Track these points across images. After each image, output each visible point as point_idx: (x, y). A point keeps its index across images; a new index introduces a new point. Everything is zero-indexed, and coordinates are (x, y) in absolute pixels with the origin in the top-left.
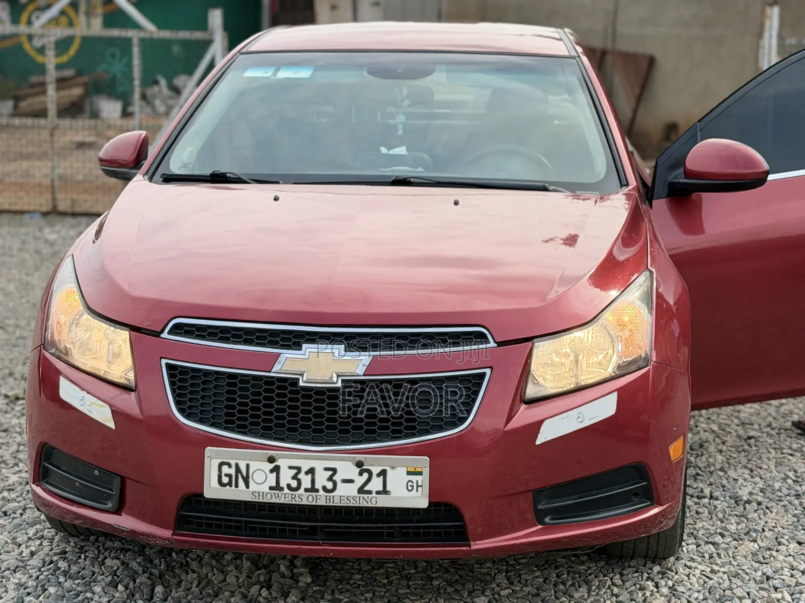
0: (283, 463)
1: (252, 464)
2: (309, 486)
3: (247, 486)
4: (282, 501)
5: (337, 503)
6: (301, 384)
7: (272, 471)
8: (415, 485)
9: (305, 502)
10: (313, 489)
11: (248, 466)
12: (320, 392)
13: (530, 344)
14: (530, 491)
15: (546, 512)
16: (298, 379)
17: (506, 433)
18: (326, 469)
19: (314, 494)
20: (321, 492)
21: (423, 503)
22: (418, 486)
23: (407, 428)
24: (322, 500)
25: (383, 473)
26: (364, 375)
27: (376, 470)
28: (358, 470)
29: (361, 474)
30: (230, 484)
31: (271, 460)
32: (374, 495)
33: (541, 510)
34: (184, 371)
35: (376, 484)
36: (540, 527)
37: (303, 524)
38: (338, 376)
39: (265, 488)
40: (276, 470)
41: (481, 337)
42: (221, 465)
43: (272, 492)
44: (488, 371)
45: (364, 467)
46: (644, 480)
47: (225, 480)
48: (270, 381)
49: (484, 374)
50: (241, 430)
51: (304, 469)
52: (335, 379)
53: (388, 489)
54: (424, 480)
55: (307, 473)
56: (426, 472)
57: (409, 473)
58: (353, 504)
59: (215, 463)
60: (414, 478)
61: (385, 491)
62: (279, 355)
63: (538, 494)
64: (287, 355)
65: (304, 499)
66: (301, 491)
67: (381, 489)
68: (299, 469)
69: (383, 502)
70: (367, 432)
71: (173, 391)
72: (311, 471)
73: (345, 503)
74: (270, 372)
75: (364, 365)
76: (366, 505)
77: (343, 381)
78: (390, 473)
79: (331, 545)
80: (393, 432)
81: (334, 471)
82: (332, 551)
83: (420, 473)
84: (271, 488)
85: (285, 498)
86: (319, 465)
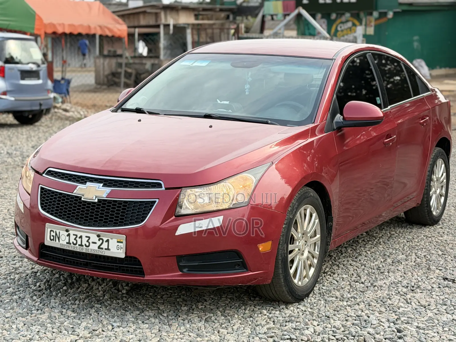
0: (71, 232)
1: (61, 232)
2: (80, 244)
3: (59, 242)
4: (70, 249)
5: (90, 252)
6: (82, 199)
7: (67, 236)
8: (120, 247)
9: (78, 250)
10: (81, 245)
11: (59, 232)
12: (89, 203)
13: (180, 190)
14: (174, 256)
15: (185, 267)
16: (81, 197)
17: (160, 229)
18: (86, 237)
19: (82, 247)
20: (84, 247)
21: (123, 256)
22: (121, 248)
23: (120, 222)
24: (84, 250)
25: (108, 241)
26: (106, 197)
27: (105, 239)
28: (98, 238)
29: (99, 240)
30: (53, 240)
31: (67, 231)
32: (104, 250)
33: (181, 265)
34: (46, 190)
35: (105, 245)
36: (181, 273)
37: (81, 260)
38: (96, 197)
39: (65, 243)
40: (69, 235)
41: (159, 185)
42: (51, 231)
43: (67, 244)
44: (157, 200)
45: (101, 237)
46: (241, 259)
47: (52, 238)
48: (73, 197)
49: (155, 202)
50: (60, 217)
51: (79, 236)
52: (94, 198)
53: (109, 248)
54: (123, 245)
55: (79, 238)
56: (124, 242)
57: (118, 242)
58: (95, 253)
59: (49, 230)
60: (120, 244)
61: (108, 249)
62: (77, 186)
63: (180, 258)
64: (80, 186)
65: (78, 249)
66: (77, 245)
67: (107, 248)
68: (76, 236)
69: (107, 253)
70: (105, 222)
71: (41, 198)
72: (81, 237)
73: (92, 252)
74: (72, 193)
75: (107, 193)
76: (100, 254)
77: (98, 199)
78: (110, 240)
79: (90, 270)
80: (115, 223)
81: (89, 238)
82: (90, 273)
83: (122, 242)
84: (67, 243)
85: (71, 248)
86: (84, 235)
